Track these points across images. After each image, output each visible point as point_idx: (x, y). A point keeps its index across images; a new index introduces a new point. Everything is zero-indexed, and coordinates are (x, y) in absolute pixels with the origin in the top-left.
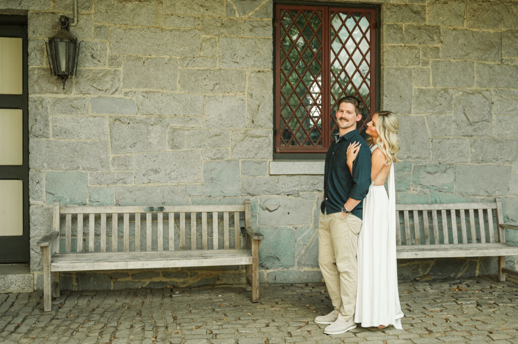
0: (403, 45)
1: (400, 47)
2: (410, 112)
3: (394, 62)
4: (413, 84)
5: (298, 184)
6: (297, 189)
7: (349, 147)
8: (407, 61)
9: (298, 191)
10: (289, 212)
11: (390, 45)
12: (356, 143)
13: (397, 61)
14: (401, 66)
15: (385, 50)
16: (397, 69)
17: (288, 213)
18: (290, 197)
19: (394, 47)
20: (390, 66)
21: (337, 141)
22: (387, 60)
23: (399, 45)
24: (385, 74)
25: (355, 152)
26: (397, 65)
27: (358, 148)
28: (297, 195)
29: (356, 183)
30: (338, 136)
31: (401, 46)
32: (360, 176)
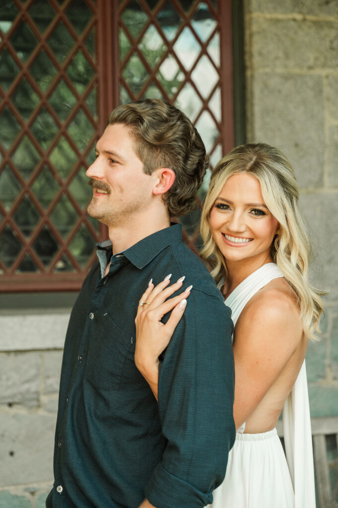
0: (299, 17)
1: (292, 23)
2: (320, 183)
3: (277, 58)
4: (327, 114)
5: (36, 377)
6: (33, 387)
7: (145, 296)
8: (311, 57)
9: (37, 393)
10: (14, 450)
11: (268, 16)
12: (173, 281)
13: (287, 56)
14: (297, 71)
15: (255, 28)
16: (287, 78)
17: (12, 454)
18: (15, 410)
19: (277, 21)
20: (268, 70)
21: (105, 271)
22: (260, 54)
23: (290, 16)
24: (257, 90)
25: (165, 319)
26: (286, 66)
27: (181, 302)
28: (35, 403)
29: (175, 448)
30: (109, 251)
31: (294, 20)
32: (190, 422)
